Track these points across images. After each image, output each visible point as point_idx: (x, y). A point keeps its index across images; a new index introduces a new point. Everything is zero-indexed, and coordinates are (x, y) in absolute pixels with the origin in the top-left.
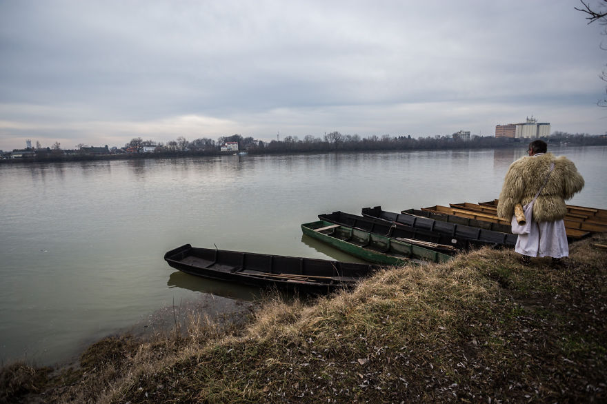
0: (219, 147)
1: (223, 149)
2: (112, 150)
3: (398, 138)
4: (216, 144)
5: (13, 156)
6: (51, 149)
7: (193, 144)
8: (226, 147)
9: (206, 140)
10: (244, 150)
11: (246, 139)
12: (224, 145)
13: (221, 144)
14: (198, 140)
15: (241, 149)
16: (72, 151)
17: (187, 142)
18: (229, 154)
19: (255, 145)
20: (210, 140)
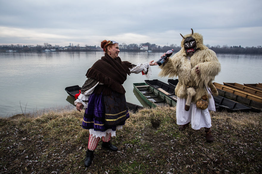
0: (140, 48)
1: (141, 49)
2: (97, 47)
3: (232, 47)
4: (139, 46)
5: (65, 49)
6: (77, 46)
7: (128, 46)
8: (143, 48)
9: (134, 44)
10: (151, 50)
11: (152, 45)
12: (142, 47)
13: (141, 47)
14: (131, 44)
15: (149, 49)
16: (83, 47)
17: (127, 45)
18: (144, 51)
19: (156, 48)
20: (136, 45)
